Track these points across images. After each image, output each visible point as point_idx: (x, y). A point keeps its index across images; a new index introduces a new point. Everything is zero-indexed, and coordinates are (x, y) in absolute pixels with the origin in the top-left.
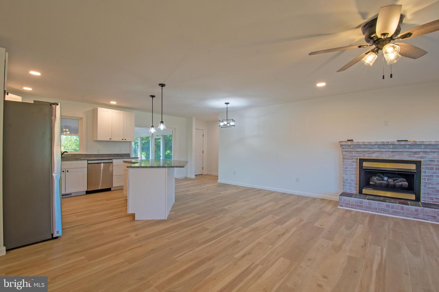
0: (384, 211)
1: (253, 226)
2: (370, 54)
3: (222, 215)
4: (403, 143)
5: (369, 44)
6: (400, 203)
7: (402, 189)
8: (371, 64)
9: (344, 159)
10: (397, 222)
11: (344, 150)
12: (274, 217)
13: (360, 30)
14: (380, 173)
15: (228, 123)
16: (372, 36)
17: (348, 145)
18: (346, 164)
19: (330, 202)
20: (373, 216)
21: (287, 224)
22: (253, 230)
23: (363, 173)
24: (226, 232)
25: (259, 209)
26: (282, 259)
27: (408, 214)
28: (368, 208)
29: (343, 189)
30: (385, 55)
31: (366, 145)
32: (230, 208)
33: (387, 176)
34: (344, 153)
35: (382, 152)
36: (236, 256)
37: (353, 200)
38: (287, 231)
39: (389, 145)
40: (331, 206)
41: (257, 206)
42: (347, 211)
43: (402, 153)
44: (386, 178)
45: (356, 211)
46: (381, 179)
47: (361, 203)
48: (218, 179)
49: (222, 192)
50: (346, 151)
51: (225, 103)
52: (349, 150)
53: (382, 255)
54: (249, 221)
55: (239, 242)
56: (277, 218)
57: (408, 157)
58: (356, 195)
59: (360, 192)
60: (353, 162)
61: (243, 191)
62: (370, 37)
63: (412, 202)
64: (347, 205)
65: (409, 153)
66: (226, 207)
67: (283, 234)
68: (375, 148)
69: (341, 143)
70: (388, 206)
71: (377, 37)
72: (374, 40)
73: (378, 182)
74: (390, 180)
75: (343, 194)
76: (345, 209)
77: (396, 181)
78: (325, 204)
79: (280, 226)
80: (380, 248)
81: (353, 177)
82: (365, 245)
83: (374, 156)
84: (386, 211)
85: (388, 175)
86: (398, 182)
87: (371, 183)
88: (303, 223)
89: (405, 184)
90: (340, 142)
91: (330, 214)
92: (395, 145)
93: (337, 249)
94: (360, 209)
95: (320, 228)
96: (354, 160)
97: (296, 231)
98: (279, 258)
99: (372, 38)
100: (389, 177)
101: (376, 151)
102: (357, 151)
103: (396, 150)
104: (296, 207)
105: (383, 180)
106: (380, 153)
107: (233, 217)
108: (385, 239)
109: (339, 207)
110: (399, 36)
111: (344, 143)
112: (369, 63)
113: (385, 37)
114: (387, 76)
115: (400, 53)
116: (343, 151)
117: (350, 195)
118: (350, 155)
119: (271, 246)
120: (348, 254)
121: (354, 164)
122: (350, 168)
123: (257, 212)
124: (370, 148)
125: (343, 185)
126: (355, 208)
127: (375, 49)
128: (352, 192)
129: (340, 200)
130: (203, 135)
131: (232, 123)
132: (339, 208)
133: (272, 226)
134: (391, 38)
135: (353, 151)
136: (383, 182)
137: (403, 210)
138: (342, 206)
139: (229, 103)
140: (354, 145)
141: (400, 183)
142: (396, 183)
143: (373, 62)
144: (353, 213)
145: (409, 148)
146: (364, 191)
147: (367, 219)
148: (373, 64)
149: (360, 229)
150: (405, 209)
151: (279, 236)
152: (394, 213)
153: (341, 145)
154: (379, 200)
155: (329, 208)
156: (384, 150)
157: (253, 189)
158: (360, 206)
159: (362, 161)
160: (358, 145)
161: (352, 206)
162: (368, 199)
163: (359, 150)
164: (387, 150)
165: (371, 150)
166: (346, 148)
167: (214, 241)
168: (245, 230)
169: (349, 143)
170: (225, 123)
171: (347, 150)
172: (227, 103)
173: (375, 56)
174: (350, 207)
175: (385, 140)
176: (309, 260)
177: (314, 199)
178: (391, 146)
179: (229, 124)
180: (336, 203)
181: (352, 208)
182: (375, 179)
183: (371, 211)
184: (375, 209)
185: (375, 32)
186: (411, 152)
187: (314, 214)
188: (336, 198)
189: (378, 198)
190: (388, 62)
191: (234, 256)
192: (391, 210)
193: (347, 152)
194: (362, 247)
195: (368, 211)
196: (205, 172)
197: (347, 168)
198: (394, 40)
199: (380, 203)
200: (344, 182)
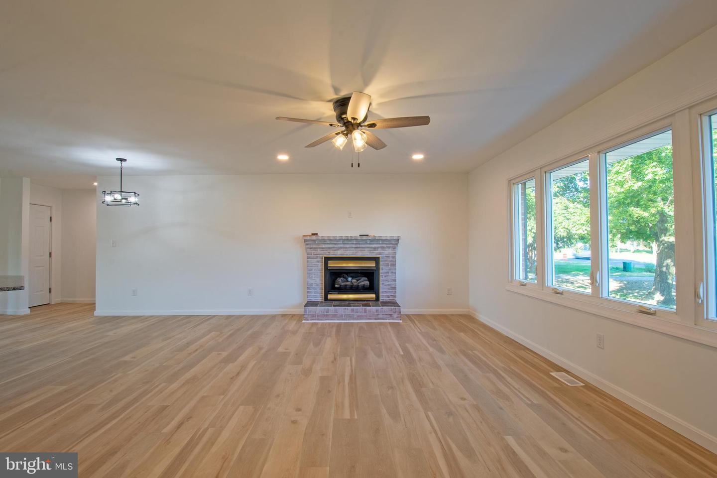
0: (350, 317)
1: (188, 376)
2: (340, 136)
3: (119, 375)
4: (364, 238)
5: (340, 125)
6: (363, 305)
7: (365, 290)
8: (341, 148)
9: (308, 258)
10: (361, 327)
11: (308, 246)
12: (220, 354)
13: (331, 105)
14: (345, 273)
15: (123, 199)
16: (343, 116)
17: (313, 240)
18: (311, 265)
19: (293, 317)
20: (339, 325)
21: (242, 358)
22: (187, 382)
23: (328, 275)
24: (136, 400)
25: (193, 347)
26: (242, 408)
27: (370, 316)
28: (334, 317)
29: (308, 297)
30: (354, 141)
31: (331, 240)
32: (134, 358)
33: (351, 277)
34: (308, 250)
35: (346, 248)
36: (166, 430)
37: (319, 309)
38: (243, 367)
39: (352, 240)
40: (295, 322)
41: (187, 343)
42: (313, 324)
43: (364, 249)
44: (350, 279)
45: (322, 323)
46: (345, 280)
47: (327, 311)
48: (95, 309)
49: (110, 333)
50: (311, 248)
51: (118, 159)
52: (314, 246)
53: (352, 366)
54: (179, 370)
55: (166, 408)
56: (224, 354)
57: (368, 253)
58: (321, 302)
59: (326, 299)
60: (318, 261)
61: (153, 324)
62: (341, 117)
63: (373, 303)
64: (313, 317)
65: (370, 249)
66: (127, 358)
67: (238, 374)
68: (339, 244)
69: (305, 238)
70: (353, 310)
71: (348, 119)
72: (344, 121)
73: (343, 284)
74: (354, 281)
75: (309, 304)
76: (310, 323)
77: (359, 281)
78: (287, 321)
79: (231, 364)
80: (348, 358)
81: (318, 279)
82: (335, 359)
83: (339, 254)
84: (351, 317)
85: (352, 275)
86: (360, 282)
87: (336, 286)
88: (263, 351)
89: (367, 283)
90: (304, 236)
91: (294, 333)
92: (358, 240)
93: (307, 372)
94: (326, 320)
95: (285, 352)
96: (319, 259)
97: (255, 364)
98: (238, 407)
99: (342, 119)
100: (353, 278)
101: (341, 248)
102: (322, 248)
103: (358, 246)
104: (250, 332)
105: (348, 281)
106: (344, 249)
107: (146, 371)
108: (353, 347)
109: (303, 321)
110: (366, 123)
111: (308, 238)
112: (339, 146)
113: (355, 122)
114: (355, 165)
115: (366, 143)
116: (307, 248)
117: (314, 304)
118: (315, 253)
119: (222, 396)
120: (320, 375)
121: (319, 264)
122: (315, 270)
123: (190, 354)
124: (335, 244)
125: (308, 292)
126: (321, 320)
127: (344, 131)
128: (317, 300)
129: (305, 311)
130: (51, 218)
131: (132, 199)
132: (304, 323)
133: (219, 368)
134: (359, 125)
135: (318, 248)
136: (348, 283)
137: (366, 312)
138: (307, 320)
139: (125, 160)
140: (319, 240)
141: (363, 283)
142: (359, 283)
143: (344, 145)
144: (319, 326)
145: (370, 244)
146: (331, 297)
147: (334, 330)
148: (343, 148)
149: (329, 343)
150: (367, 312)
151: (232, 378)
152: (359, 317)
153: (306, 241)
154: (344, 306)
155: (292, 326)
156: (348, 246)
157: (174, 317)
158: (326, 316)
159: (327, 259)
160: (323, 241)
161: (319, 317)
162: (334, 306)
163: (324, 246)
164: (351, 246)
165: (336, 246)
166: (310, 244)
167: (114, 422)
168: (175, 386)
169: (314, 237)
170: (118, 197)
171: (311, 246)
172: (121, 160)
173: (344, 139)
174: (315, 319)
175: (349, 235)
176: (278, 396)
177: (273, 317)
178: (355, 241)
179: (126, 199)
180: (301, 317)
181: (318, 320)
182: (340, 281)
183: (338, 320)
184: (341, 317)
185: (345, 113)
186: (372, 248)
187: (275, 337)
188: (300, 311)
189: (343, 303)
190: (356, 149)
191: (162, 432)
192: (356, 315)
193: (311, 250)
194: (333, 362)
195: (335, 320)
196: (55, 299)
197: (312, 270)
198: (362, 126)
199: (345, 309)
200: (309, 287)
